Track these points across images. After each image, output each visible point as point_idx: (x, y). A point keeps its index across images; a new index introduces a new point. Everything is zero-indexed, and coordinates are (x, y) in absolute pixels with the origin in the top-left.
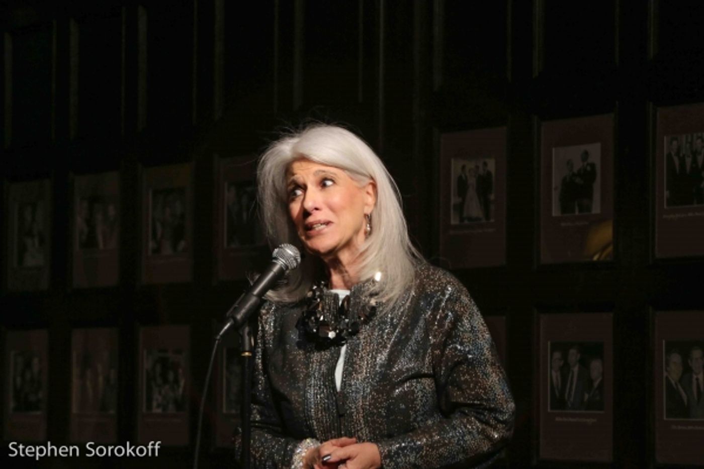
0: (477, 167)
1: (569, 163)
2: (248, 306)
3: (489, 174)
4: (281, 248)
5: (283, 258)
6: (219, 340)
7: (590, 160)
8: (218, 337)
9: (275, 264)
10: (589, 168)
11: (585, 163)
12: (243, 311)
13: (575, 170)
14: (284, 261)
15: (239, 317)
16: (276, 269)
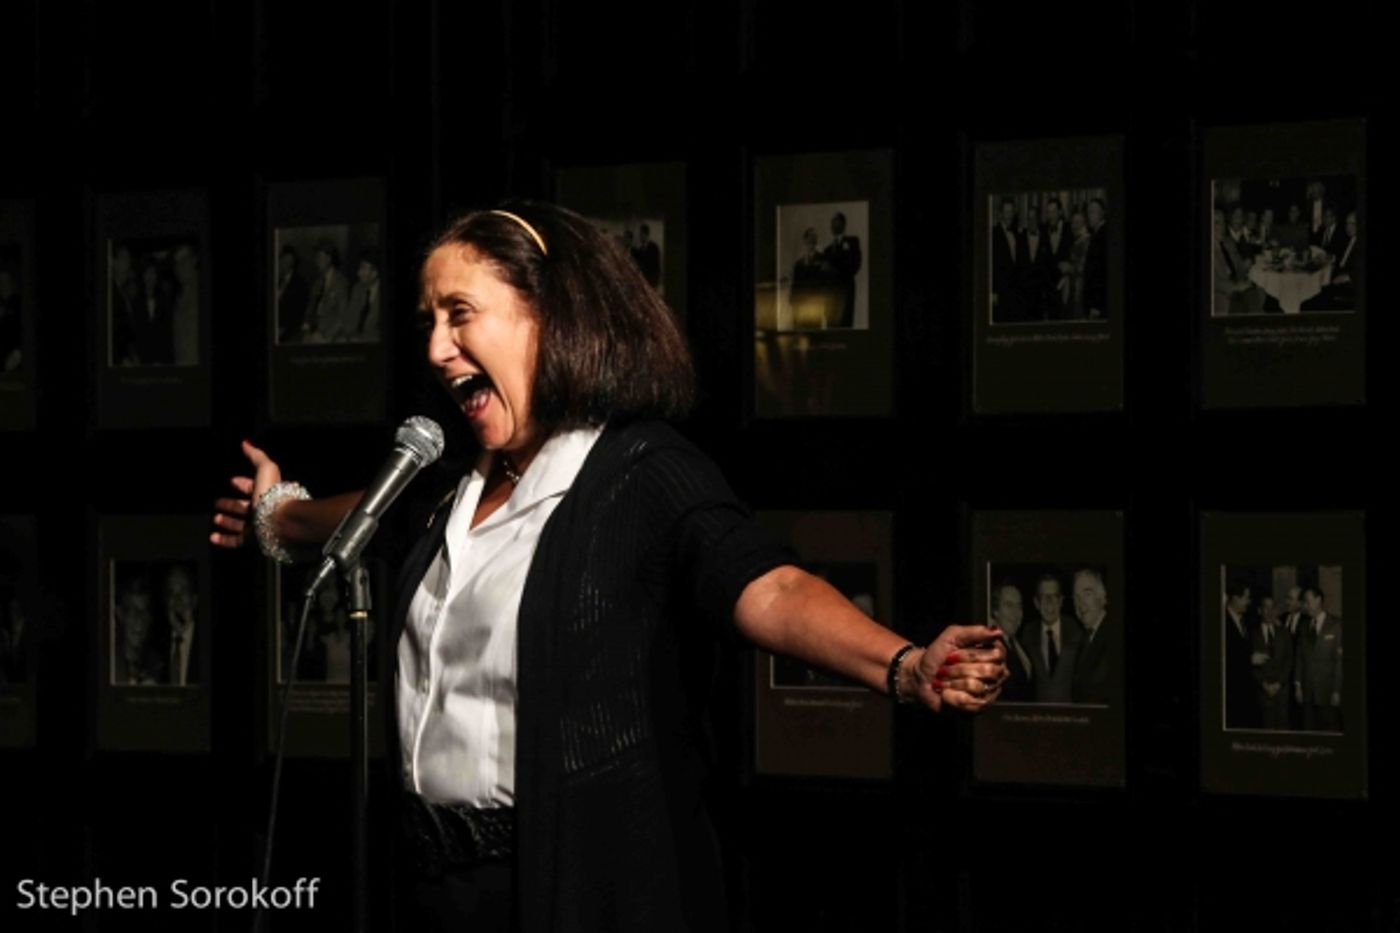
0: (629, 235)
1: (810, 237)
2: (358, 534)
3: (653, 247)
4: (410, 426)
5: (414, 444)
6: (312, 597)
7: (849, 231)
8: (310, 593)
9: (400, 456)
10: (846, 246)
11: (840, 237)
12: (351, 544)
13: (820, 248)
14: (416, 449)
15: (344, 554)
16: (402, 464)
